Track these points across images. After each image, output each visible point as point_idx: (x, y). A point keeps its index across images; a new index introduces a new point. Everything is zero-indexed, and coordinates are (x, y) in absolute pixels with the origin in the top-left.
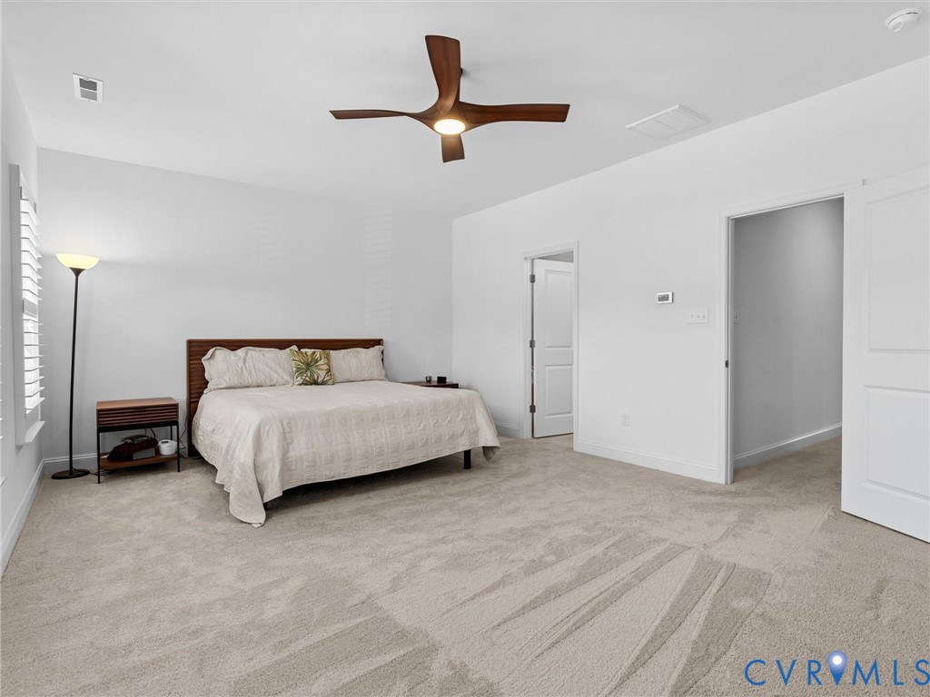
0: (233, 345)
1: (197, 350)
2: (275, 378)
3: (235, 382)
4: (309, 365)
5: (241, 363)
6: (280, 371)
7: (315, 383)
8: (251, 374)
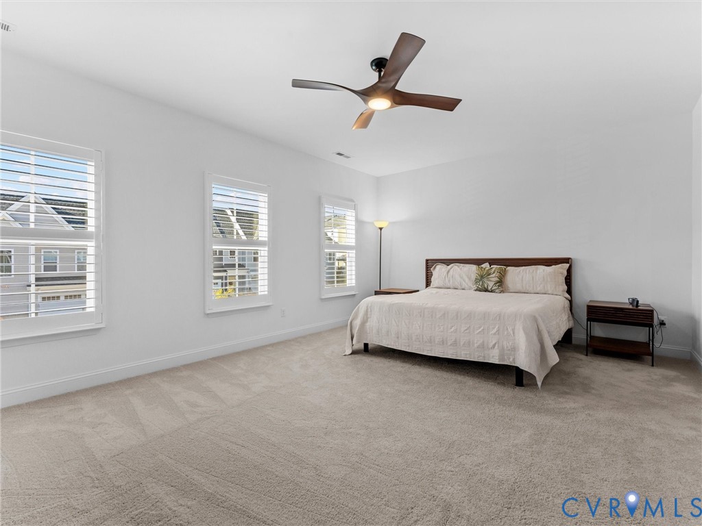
0: (447, 262)
1: (430, 264)
2: (464, 285)
3: (441, 285)
4: (482, 277)
5: (445, 273)
6: (467, 280)
7: (486, 290)
8: (449, 281)
